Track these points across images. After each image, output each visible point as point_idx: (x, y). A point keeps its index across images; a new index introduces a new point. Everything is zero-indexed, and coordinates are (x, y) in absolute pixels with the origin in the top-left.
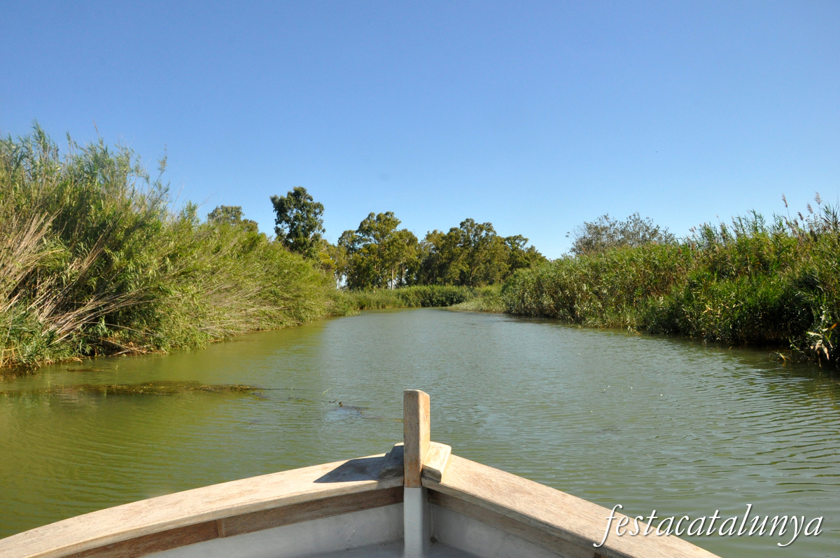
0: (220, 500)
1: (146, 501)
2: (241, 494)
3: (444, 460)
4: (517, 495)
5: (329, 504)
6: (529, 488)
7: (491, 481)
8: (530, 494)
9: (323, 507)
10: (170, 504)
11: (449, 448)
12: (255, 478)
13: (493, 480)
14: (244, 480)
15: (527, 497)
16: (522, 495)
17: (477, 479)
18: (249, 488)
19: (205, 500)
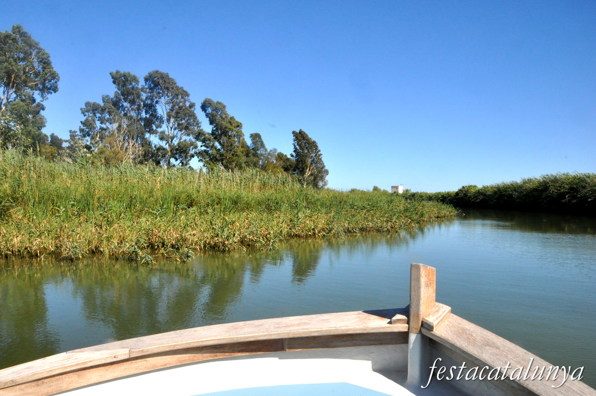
0: (285, 327)
1: (243, 322)
2: (299, 325)
3: (441, 316)
4: (487, 348)
5: (358, 338)
6: (499, 344)
7: (472, 335)
8: (498, 348)
9: (354, 340)
10: (256, 326)
11: (449, 308)
12: (312, 315)
13: (474, 335)
14: (305, 316)
15: (495, 350)
16: (491, 348)
17: (462, 332)
18: (306, 321)
19: (276, 326)
